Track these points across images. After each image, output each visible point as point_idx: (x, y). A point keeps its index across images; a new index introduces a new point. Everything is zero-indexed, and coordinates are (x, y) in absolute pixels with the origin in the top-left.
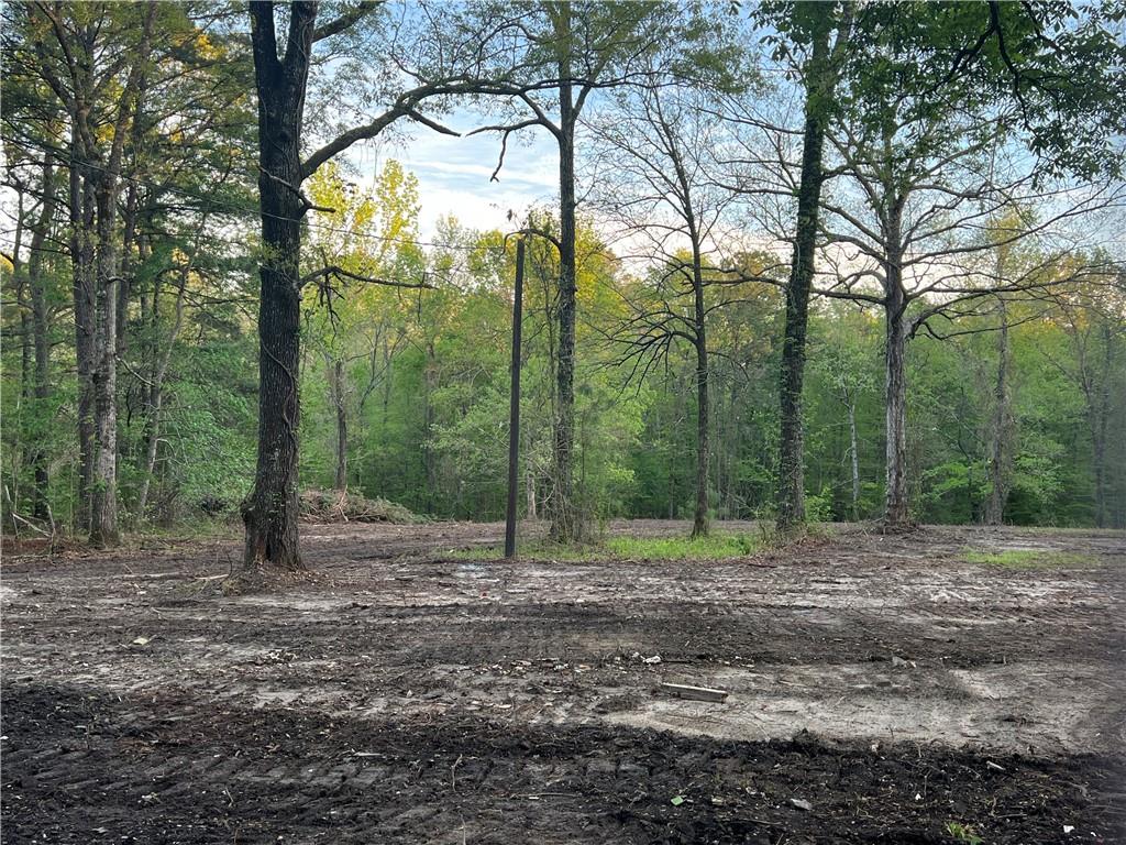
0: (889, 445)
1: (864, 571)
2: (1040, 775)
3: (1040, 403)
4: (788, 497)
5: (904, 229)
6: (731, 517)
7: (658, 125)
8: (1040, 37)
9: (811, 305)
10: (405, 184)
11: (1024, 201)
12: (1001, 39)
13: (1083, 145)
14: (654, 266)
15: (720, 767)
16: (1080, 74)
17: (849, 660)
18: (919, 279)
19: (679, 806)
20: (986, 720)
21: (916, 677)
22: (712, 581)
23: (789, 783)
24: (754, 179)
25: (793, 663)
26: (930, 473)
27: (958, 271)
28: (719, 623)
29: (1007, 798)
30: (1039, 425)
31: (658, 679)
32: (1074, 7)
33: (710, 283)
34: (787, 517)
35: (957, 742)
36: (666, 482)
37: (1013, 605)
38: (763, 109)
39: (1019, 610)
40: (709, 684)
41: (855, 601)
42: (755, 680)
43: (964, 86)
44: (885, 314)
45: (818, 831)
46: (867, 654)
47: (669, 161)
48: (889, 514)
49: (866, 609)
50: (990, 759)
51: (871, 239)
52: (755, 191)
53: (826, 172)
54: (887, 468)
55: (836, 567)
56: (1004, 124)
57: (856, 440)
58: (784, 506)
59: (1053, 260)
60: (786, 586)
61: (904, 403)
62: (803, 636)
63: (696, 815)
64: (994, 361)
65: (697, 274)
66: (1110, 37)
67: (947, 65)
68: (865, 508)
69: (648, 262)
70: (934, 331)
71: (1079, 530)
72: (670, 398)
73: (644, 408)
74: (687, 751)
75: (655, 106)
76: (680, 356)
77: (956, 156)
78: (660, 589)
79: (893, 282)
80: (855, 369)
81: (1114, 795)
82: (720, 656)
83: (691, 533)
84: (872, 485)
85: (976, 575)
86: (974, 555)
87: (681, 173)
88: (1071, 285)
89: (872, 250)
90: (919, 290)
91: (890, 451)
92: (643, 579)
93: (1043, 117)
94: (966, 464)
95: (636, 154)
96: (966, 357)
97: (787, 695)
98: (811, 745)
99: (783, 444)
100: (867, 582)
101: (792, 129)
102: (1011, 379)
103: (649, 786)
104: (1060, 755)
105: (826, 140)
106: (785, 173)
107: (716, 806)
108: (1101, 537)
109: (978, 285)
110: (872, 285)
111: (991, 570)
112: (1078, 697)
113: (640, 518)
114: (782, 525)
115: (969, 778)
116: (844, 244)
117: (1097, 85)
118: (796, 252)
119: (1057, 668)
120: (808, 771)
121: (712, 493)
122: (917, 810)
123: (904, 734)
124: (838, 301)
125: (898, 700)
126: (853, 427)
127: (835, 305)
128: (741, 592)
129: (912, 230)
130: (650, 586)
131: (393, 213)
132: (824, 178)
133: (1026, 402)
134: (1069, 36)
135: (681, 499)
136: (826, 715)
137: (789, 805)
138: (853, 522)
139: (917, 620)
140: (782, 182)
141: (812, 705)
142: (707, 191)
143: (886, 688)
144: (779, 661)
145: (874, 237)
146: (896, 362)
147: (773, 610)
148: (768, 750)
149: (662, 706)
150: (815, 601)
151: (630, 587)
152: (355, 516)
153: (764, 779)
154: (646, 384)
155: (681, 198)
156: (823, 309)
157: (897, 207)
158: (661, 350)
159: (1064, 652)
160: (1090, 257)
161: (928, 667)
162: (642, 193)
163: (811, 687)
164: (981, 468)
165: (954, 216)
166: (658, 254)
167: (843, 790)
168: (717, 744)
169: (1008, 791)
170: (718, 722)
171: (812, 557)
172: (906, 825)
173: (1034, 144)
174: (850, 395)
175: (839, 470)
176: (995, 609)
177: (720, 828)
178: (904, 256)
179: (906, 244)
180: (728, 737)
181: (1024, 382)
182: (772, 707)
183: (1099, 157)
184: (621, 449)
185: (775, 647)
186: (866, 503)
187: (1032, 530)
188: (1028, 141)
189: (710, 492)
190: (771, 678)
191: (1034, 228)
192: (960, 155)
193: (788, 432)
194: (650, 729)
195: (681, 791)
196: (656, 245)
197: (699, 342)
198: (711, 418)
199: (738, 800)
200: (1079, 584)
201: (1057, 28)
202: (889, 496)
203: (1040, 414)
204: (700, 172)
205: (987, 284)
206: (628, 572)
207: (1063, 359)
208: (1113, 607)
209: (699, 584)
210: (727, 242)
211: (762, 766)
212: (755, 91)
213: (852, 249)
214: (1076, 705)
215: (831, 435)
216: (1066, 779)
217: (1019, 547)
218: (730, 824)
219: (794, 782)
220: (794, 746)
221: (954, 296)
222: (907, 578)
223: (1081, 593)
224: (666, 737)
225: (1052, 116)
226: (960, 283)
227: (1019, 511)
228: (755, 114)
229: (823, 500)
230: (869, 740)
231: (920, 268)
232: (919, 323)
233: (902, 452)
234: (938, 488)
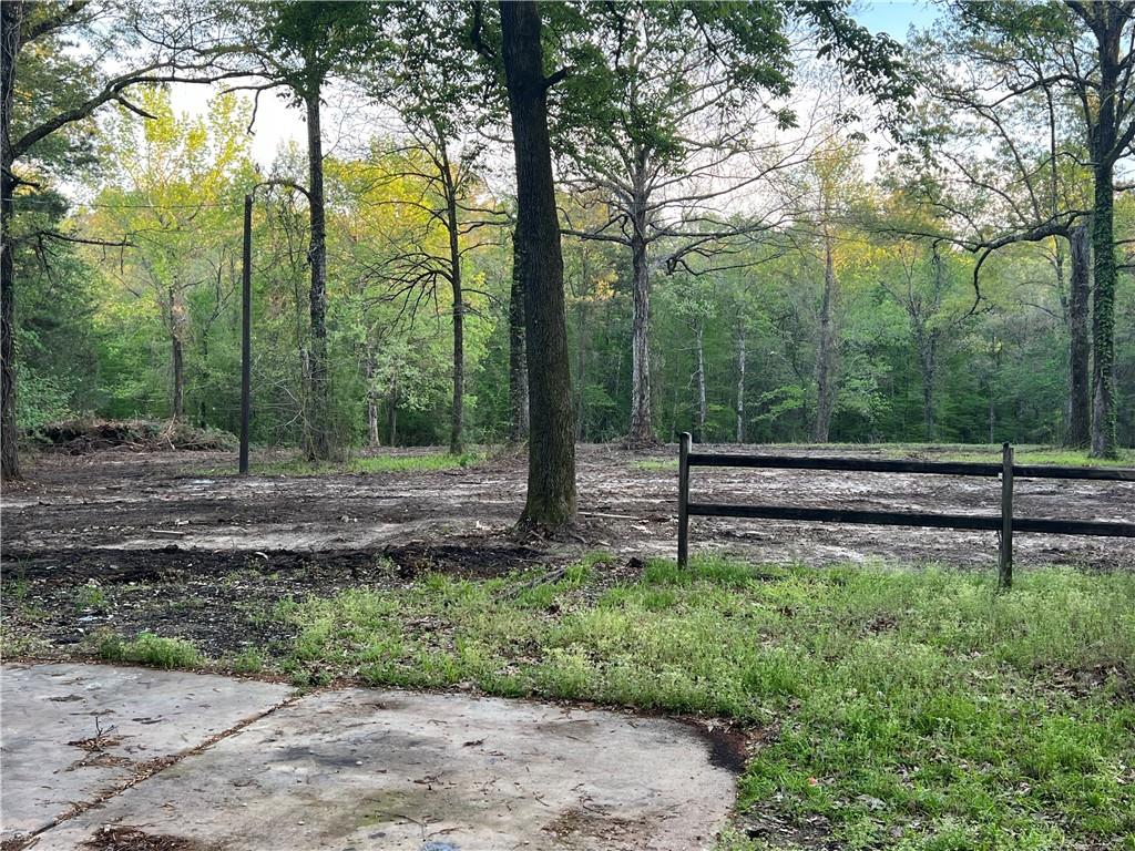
10: (240, 108)
26: (770, 395)
30: (869, 348)
48: (633, 432)
57: (702, 364)
64: (819, 288)
68: (711, 430)
70: (689, 267)
84: (717, 408)
94: (802, 385)
96: (794, 285)
102: (836, 305)
126: (701, 351)
131: (227, 139)
146: (639, 298)
152: (183, 444)
157: (642, 157)
158: (429, 287)
174: (697, 320)
186: (712, 426)
193: (516, 362)
197: (455, 281)
202: (636, 416)
203: (866, 337)
232: (674, 260)
233: (646, 377)
234: (775, 409)
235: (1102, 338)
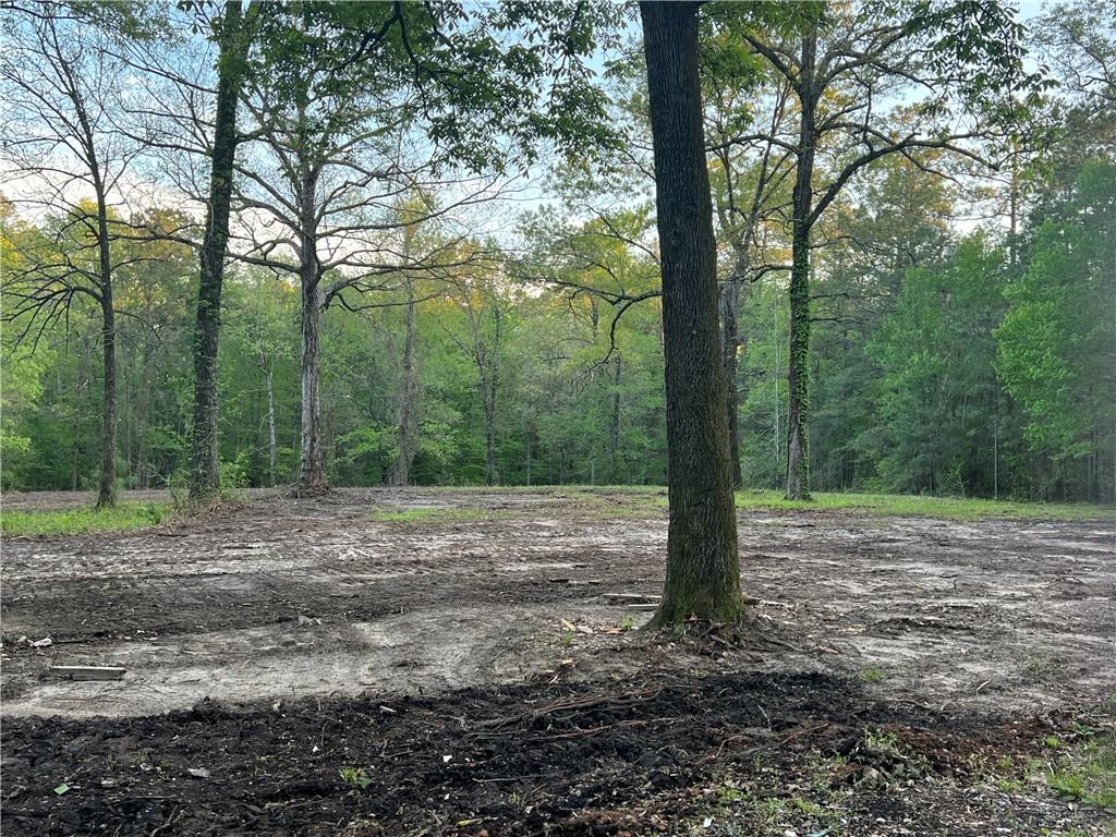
0: (304, 412)
1: (277, 535)
2: (427, 713)
3: (441, 374)
4: (201, 464)
5: (318, 201)
6: (142, 487)
7: (55, 61)
8: (436, 33)
9: (227, 270)
11: (426, 186)
12: (403, 28)
13: (473, 140)
14: (53, 215)
15: (113, 748)
16: (471, 73)
17: (257, 623)
18: (332, 251)
19: (63, 795)
20: (383, 668)
21: (320, 634)
22: (117, 554)
23: (187, 754)
24: (165, 133)
25: (199, 632)
26: (346, 438)
27: (369, 247)
28: (122, 597)
29: (396, 738)
30: (440, 393)
31: (48, 663)
32: (466, 10)
33: (117, 237)
34: (201, 485)
35: (354, 691)
36: (69, 450)
37: (413, 559)
38: (174, 62)
39: (418, 562)
40: (106, 662)
41: (267, 565)
42: (157, 653)
43: (372, 68)
44: (301, 284)
45: (215, 798)
46: (275, 616)
47: (68, 103)
48: (303, 479)
49: (277, 571)
50: (383, 704)
51: (287, 208)
52: (166, 146)
53: (241, 135)
54: (302, 434)
55: (249, 532)
56: (408, 111)
57: (273, 407)
58: (198, 473)
59: (453, 244)
60: (197, 554)
61: (318, 371)
62: (211, 604)
63: (84, 800)
64: (401, 334)
65: (103, 227)
66: (495, 43)
67: (354, 46)
68: (282, 473)
69: (45, 210)
70: (347, 303)
71: (472, 488)
72: (73, 358)
73: (42, 369)
74: (76, 735)
75: (51, 39)
76: (84, 314)
77: (366, 136)
78: (57, 566)
79: (309, 252)
80: (272, 336)
81: (486, 722)
82: (120, 632)
83: (95, 504)
84: (288, 450)
85: (382, 533)
86: (381, 515)
87: (82, 116)
88: (467, 268)
89: (287, 218)
90: (333, 261)
91: (305, 416)
92: (37, 557)
93: (441, 109)
94: (377, 429)
95: (29, 89)
96: (377, 330)
97: (191, 665)
98: (212, 712)
99: (197, 409)
100: (279, 545)
101: (206, 87)
102: (417, 351)
103: (30, 779)
104: (445, 692)
105: (240, 103)
106: (198, 131)
107: (106, 789)
108: (489, 493)
109: (387, 262)
110: (287, 253)
111: (394, 527)
112: (462, 638)
113: (39, 490)
114: (195, 492)
115: (364, 724)
116: (260, 210)
117: (484, 86)
118: (210, 213)
119: (447, 613)
120: (208, 738)
121: (118, 461)
122: (314, 762)
123: (305, 690)
124: (255, 267)
125: (303, 658)
126: (271, 393)
127: (252, 271)
128: (148, 564)
129: (326, 203)
130: (45, 564)
132: (238, 141)
133: (430, 373)
134: (462, 37)
135: (85, 468)
136: (230, 681)
137: (186, 775)
138: (270, 486)
139: (325, 578)
140: (195, 140)
141: (216, 671)
142: (113, 139)
143: (290, 648)
144: (184, 631)
145: (289, 206)
146: (311, 331)
147: (182, 580)
148: (166, 724)
149: (50, 691)
150: (226, 567)
151: (21, 566)
153: (161, 753)
154: (44, 343)
155: (83, 142)
156: (239, 275)
157: (311, 179)
158: (61, 306)
159: (454, 598)
160: (483, 244)
161: (333, 623)
162: (36, 132)
163: (216, 653)
164: (390, 433)
165: (366, 194)
166: (59, 203)
167: (242, 753)
168: (111, 724)
169: (398, 731)
170: (115, 701)
171: (226, 524)
172: (302, 778)
173: (432, 133)
174: (268, 362)
175: (256, 436)
176: (397, 564)
177: (109, 810)
178: (318, 228)
179: (320, 217)
180: (124, 715)
181: (428, 355)
182: (174, 678)
183: (486, 152)
184: (14, 414)
185: (180, 617)
186: (283, 468)
187: (433, 489)
188: (427, 130)
189: (117, 460)
190: (174, 649)
191: (435, 212)
192: (369, 136)
193: (202, 397)
194: (35, 718)
195: (66, 779)
196: (55, 192)
197: (105, 300)
198: (120, 383)
199: (131, 779)
200: (469, 536)
201: (451, 28)
202: (304, 461)
203: (441, 384)
204: (104, 118)
205: (396, 262)
206: (19, 550)
207: (460, 335)
208: (496, 555)
209: (102, 559)
210: (136, 195)
211: (160, 740)
212: (163, 40)
213: (269, 216)
214: (460, 645)
215: (248, 402)
216: (448, 713)
217: (421, 504)
218: (120, 805)
219: (192, 751)
220: (195, 715)
221: (366, 270)
222: (318, 539)
223: (471, 544)
224: (53, 724)
225: (448, 109)
226: (372, 258)
227: (423, 472)
228: (166, 66)
229: (238, 466)
230: (272, 700)
231: (334, 241)
232: (333, 294)
233: (317, 418)
234: (351, 452)
235: (799, 387)
